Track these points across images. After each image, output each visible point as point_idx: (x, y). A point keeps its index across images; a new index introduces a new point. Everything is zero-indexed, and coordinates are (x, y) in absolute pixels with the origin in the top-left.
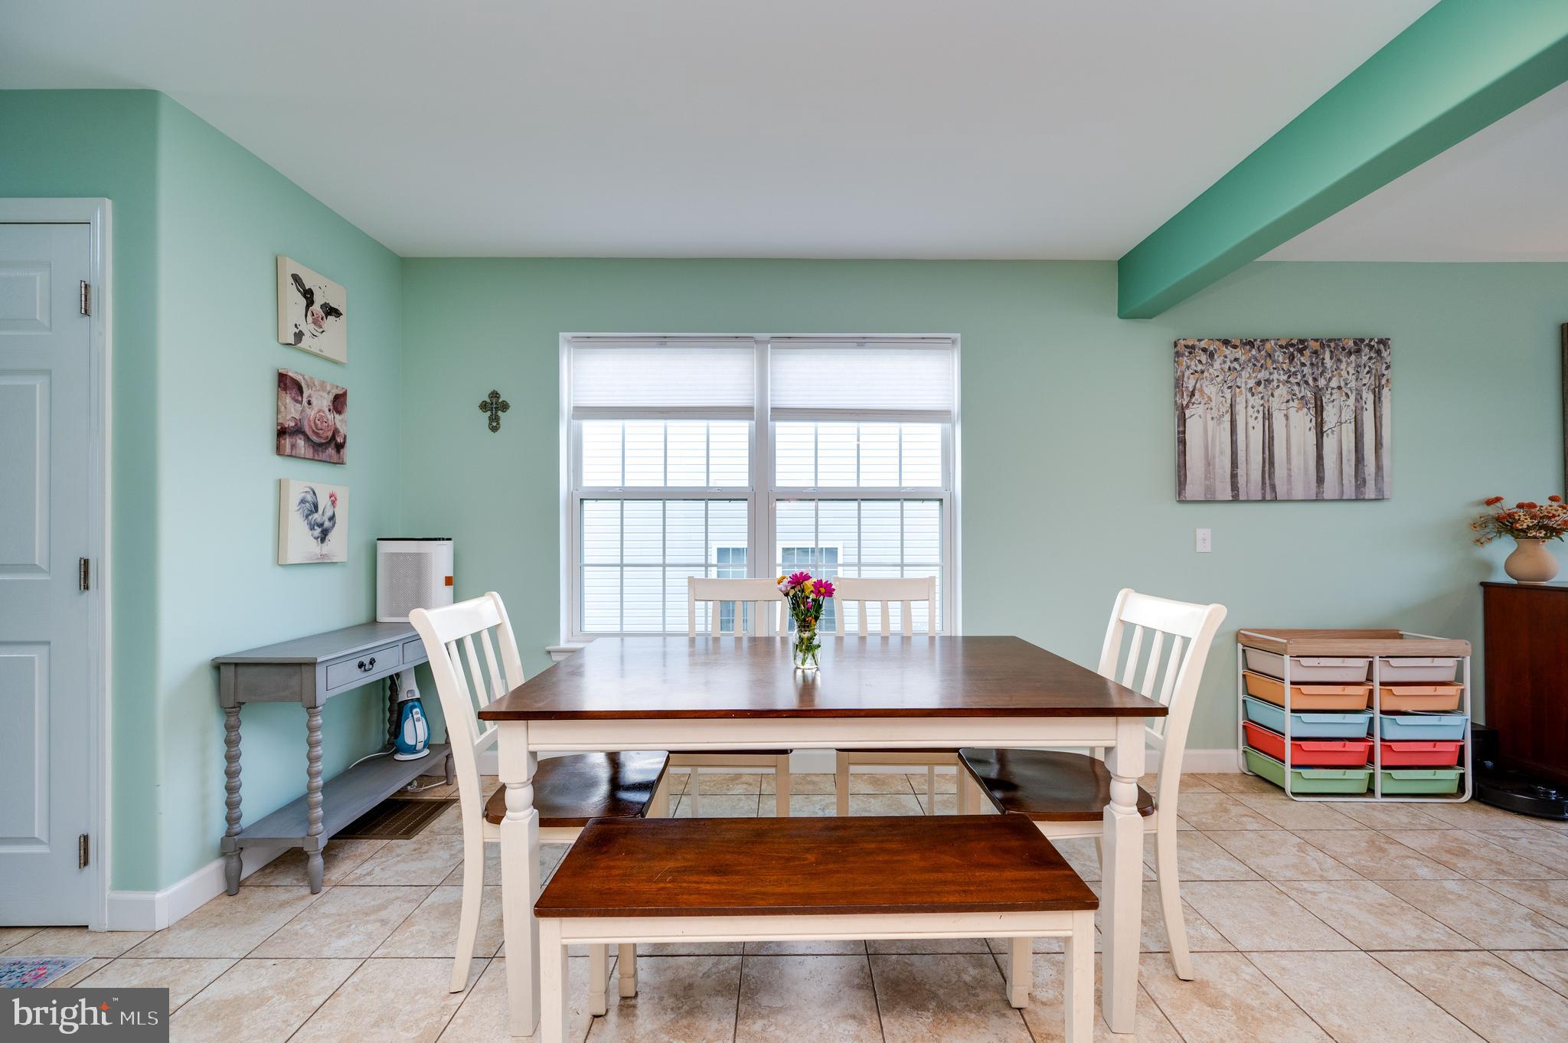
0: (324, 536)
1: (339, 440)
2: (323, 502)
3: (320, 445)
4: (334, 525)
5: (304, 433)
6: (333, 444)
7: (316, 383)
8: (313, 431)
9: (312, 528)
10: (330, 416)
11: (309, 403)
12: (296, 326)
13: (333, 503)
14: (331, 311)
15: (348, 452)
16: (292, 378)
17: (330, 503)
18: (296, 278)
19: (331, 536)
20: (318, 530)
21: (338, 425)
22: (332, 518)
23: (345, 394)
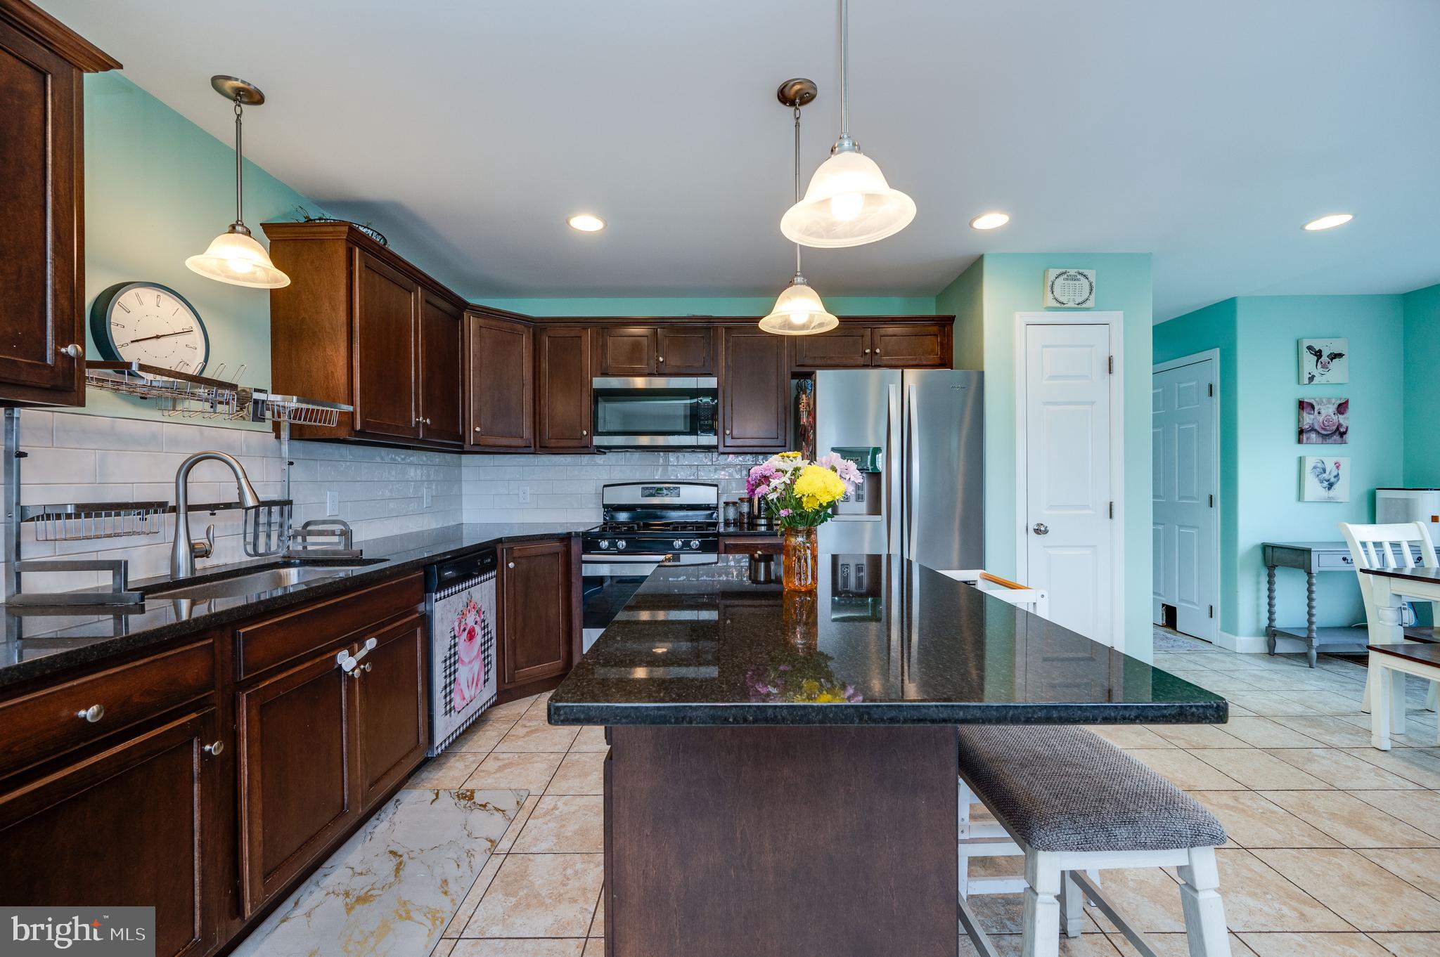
0: (1331, 486)
1: (1342, 430)
2: (1330, 466)
3: (1326, 435)
4: (1338, 480)
5: (1315, 430)
6: (1337, 433)
7: (1324, 401)
8: (1322, 428)
9: (1322, 482)
10: (1335, 418)
11: (1319, 413)
12: (1310, 373)
13: (1338, 467)
14: (1335, 356)
15: (1348, 437)
16: (1307, 402)
17: (1335, 467)
18: (1310, 348)
19: (1335, 487)
20: (1326, 484)
21: (1341, 421)
22: (1337, 476)
23: (1347, 402)
